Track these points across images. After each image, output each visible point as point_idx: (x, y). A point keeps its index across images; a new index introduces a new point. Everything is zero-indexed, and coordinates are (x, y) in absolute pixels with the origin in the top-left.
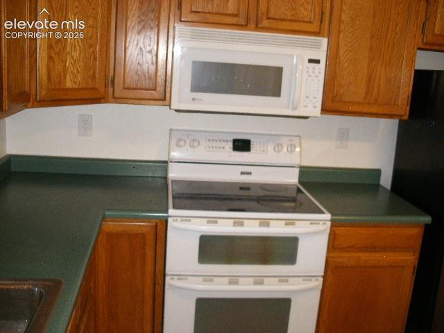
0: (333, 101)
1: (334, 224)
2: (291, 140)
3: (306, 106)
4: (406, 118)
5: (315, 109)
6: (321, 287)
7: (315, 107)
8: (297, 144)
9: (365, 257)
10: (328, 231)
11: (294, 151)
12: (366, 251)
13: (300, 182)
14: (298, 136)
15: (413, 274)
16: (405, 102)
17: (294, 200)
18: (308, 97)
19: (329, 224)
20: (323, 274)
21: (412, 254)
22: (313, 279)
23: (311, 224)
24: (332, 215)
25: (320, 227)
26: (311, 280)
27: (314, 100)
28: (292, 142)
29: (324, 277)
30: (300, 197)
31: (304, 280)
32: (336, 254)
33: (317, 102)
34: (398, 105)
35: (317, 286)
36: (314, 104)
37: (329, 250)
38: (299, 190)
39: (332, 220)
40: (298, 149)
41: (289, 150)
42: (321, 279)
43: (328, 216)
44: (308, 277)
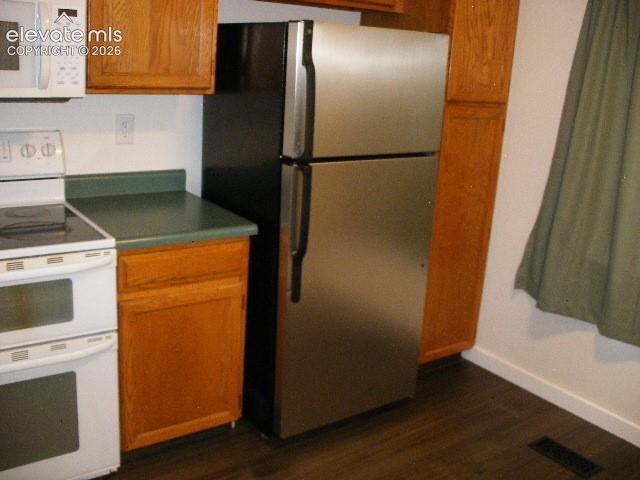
0: (103, 73)
1: (122, 251)
2: (47, 138)
3: (61, 83)
4: (211, 91)
5: (76, 86)
6: (116, 347)
7: (76, 83)
8: (57, 143)
9: (173, 293)
10: (115, 264)
11: (54, 153)
12: (173, 285)
13: (68, 200)
14: (58, 131)
15: (243, 308)
16: (208, 70)
17: (63, 227)
18: (63, 68)
19: (114, 253)
20: (116, 328)
21: (238, 278)
22: (103, 336)
23: (87, 256)
24: (117, 239)
25: (102, 259)
26: (100, 339)
27: (74, 72)
28: (48, 141)
29: (119, 331)
30: (70, 222)
31: (90, 341)
32: (132, 296)
33: (77, 74)
34: (198, 76)
35: (112, 346)
36: (73, 78)
37: (119, 291)
38: (68, 213)
39: (118, 247)
40: (59, 151)
41: (46, 152)
42: (115, 336)
43: (111, 242)
44: (95, 336)
